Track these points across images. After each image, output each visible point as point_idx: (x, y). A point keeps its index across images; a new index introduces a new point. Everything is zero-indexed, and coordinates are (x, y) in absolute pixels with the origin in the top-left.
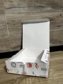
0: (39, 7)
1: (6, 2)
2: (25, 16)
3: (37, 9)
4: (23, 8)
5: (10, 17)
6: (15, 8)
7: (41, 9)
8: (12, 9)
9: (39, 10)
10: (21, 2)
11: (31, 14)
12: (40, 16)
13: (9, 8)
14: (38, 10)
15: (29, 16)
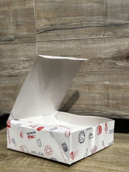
0: (109, 27)
1: (40, 19)
2: (76, 47)
3: (105, 31)
4: (73, 30)
5: (44, 50)
6: (55, 31)
7: (116, 31)
8: (50, 34)
9: (110, 33)
10: (69, 18)
11: (90, 41)
12: (111, 47)
13: (44, 32)
14: (106, 34)
15: (85, 47)
